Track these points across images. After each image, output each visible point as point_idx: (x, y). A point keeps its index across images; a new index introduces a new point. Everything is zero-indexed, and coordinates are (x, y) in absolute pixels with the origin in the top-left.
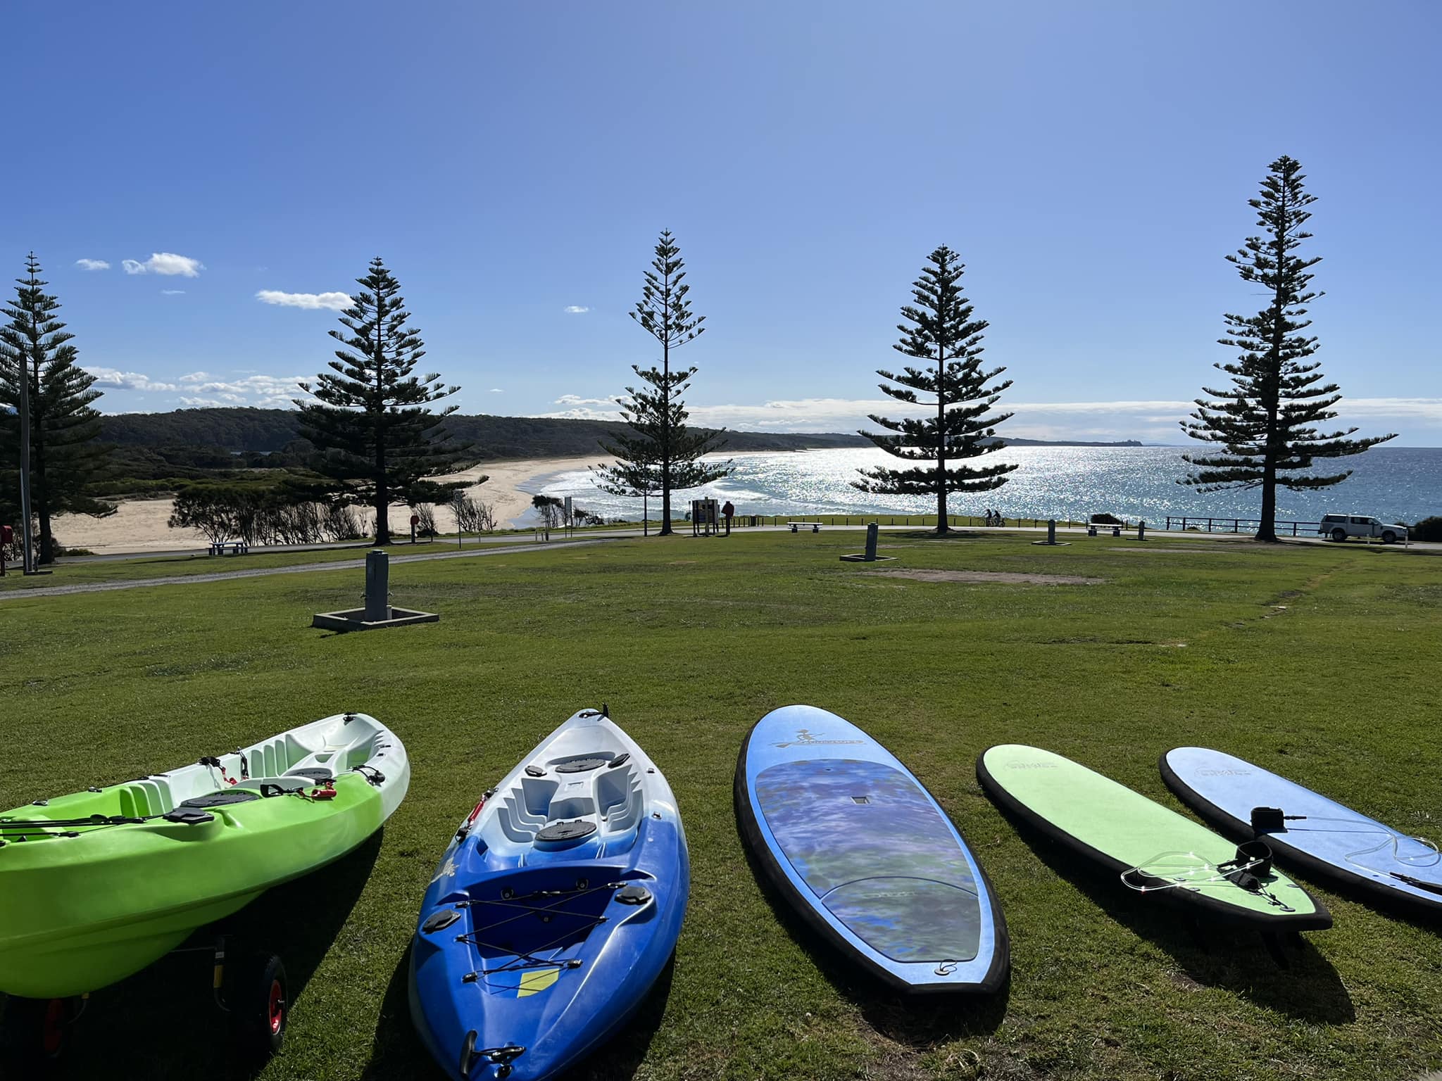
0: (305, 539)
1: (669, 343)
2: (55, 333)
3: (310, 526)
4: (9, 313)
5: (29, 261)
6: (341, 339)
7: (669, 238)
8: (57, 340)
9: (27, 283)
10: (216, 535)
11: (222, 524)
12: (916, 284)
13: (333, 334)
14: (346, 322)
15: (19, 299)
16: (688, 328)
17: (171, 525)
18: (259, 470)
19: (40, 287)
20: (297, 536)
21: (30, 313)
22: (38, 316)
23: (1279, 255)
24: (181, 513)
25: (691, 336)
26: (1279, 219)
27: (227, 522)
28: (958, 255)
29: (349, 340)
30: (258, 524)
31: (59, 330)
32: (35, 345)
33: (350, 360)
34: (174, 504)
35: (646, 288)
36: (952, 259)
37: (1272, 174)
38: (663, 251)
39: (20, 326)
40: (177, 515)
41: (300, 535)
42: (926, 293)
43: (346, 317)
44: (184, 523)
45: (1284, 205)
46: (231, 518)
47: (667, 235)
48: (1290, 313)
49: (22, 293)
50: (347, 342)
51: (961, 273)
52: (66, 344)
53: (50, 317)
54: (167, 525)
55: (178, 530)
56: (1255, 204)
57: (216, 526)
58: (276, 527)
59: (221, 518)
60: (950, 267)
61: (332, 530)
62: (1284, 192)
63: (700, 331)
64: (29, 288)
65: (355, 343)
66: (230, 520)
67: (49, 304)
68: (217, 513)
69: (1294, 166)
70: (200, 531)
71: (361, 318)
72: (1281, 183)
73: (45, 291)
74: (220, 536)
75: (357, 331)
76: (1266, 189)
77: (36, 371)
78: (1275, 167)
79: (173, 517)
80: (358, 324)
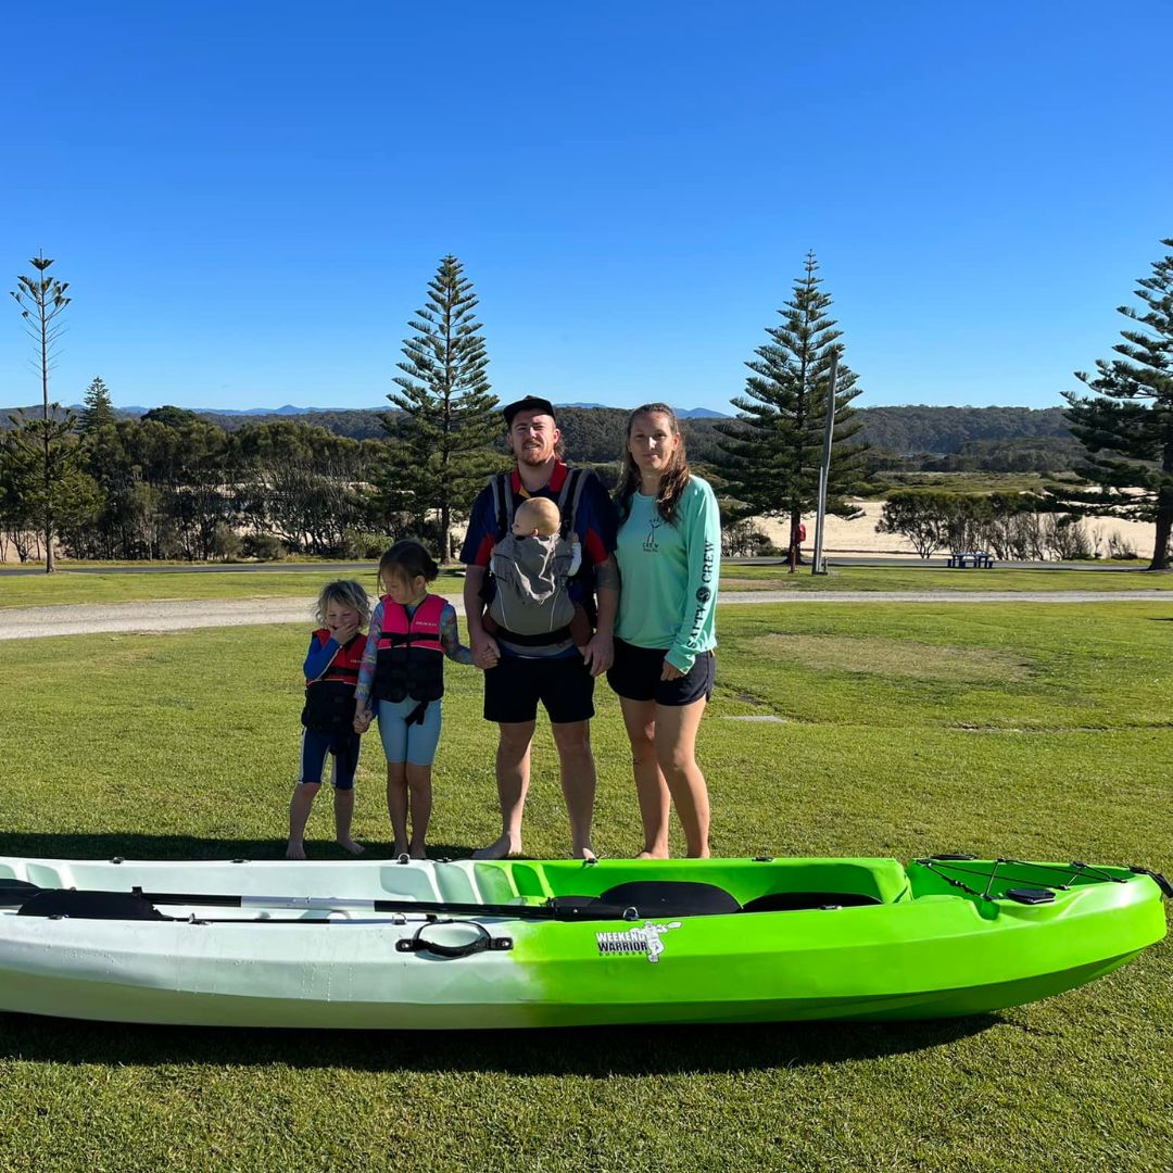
0: (1022, 556)
2: (825, 330)
3: (1029, 540)
4: (784, 314)
5: (808, 259)
6: (1133, 316)
8: (827, 338)
9: (804, 282)
10: (922, 544)
11: (929, 533)
13: (1123, 310)
14: (1143, 295)
15: (795, 300)
17: (877, 530)
18: (935, 474)
19: (815, 285)
20: (1012, 551)
21: (803, 313)
22: (812, 316)
24: (889, 518)
27: (935, 531)
29: (1143, 316)
30: (968, 535)
31: (830, 328)
32: (805, 345)
33: (1142, 341)
34: (884, 509)
39: (794, 327)
40: (884, 520)
41: (1015, 551)
43: (1143, 288)
44: (891, 529)
46: (940, 527)
49: (800, 293)
50: (1140, 319)
52: (835, 342)
53: (821, 315)
54: (874, 529)
55: (884, 536)
57: (923, 535)
58: (989, 541)
59: (930, 525)
61: (1055, 547)
64: (805, 287)
65: (1150, 319)
66: (938, 528)
67: (824, 303)
68: (926, 519)
70: (906, 538)
71: (1163, 288)
73: (820, 289)
74: (927, 546)
75: (1155, 305)
77: (803, 370)
79: (881, 522)
80: (1158, 296)
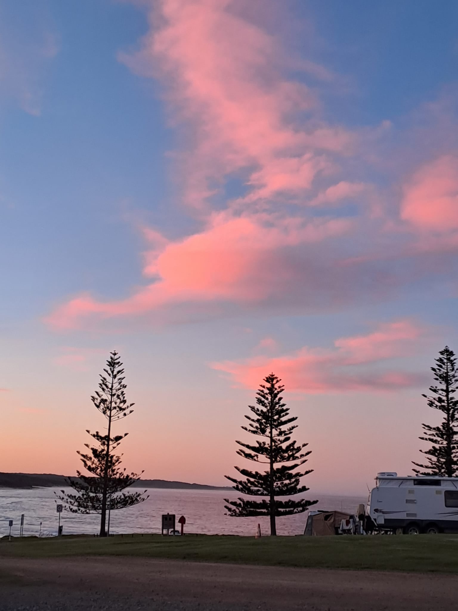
1: (112, 418)
7: (116, 357)
12: (258, 393)
16: (124, 409)
23: (447, 396)
25: (125, 415)
26: (446, 379)
28: (280, 380)
35: (100, 384)
36: (277, 381)
37: (441, 356)
38: (112, 364)
42: (263, 399)
45: (448, 372)
47: (115, 354)
48: (454, 426)
51: (283, 390)
56: (434, 369)
60: (276, 386)
62: (447, 366)
63: (131, 412)
69: (452, 354)
72: (445, 361)
76: (439, 363)
78: (442, 353)
